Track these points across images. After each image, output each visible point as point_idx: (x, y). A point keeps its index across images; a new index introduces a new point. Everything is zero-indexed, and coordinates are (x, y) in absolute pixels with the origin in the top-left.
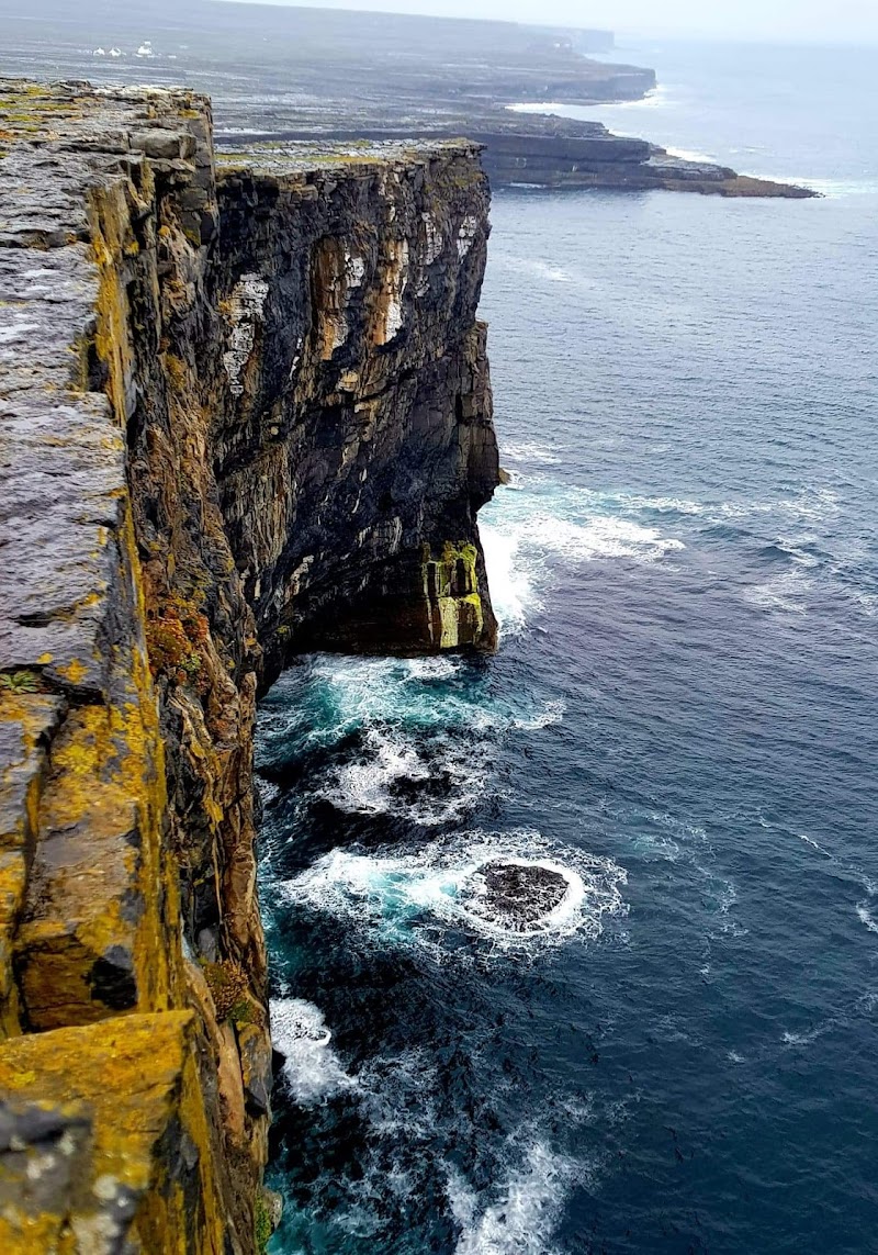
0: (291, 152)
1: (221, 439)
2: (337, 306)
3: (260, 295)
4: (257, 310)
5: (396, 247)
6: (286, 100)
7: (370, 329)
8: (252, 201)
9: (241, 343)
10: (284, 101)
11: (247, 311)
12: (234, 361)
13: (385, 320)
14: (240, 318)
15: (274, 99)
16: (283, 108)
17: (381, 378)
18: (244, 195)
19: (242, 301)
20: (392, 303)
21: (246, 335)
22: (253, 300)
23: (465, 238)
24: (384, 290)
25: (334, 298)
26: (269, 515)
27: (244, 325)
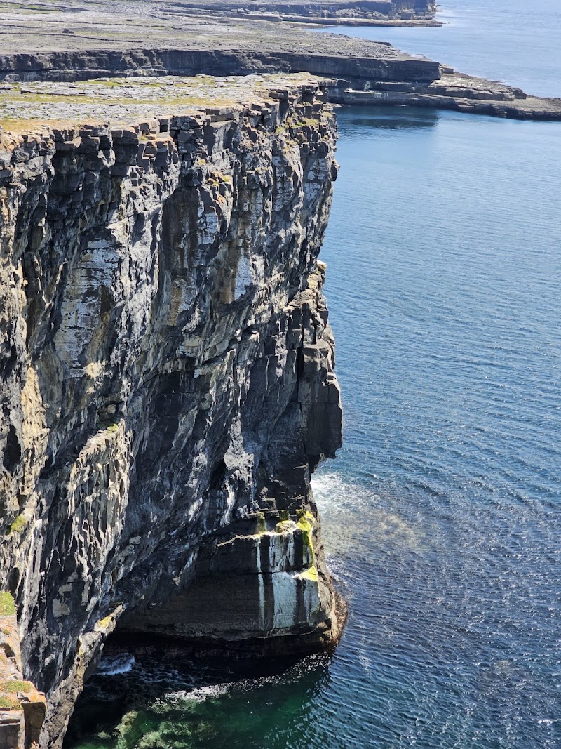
0: (134, 92)
1: (55, 429)
2: (186, 266)
3: (110, 265)
4: (105, 282)
5: (250, 196)
6: (81, 17)
7: (217, 287)
8: (108, 160)
9: (84, 320)
10: (80, 19)
11: (94, 283)
12: (75, 340)
13: (234, 276)
14: (84, 291)
15: (69, 16)
16: (80, 25)
17: (225, 337)
18: (101, 155)
19: (89, 271)
20: (242, 258)
21: (92, 311)
22: (102, 270)
23: (313, 181)
24: (234, 244)
25: (182, 256)
26: (102, 506)
27: (89, 299)
